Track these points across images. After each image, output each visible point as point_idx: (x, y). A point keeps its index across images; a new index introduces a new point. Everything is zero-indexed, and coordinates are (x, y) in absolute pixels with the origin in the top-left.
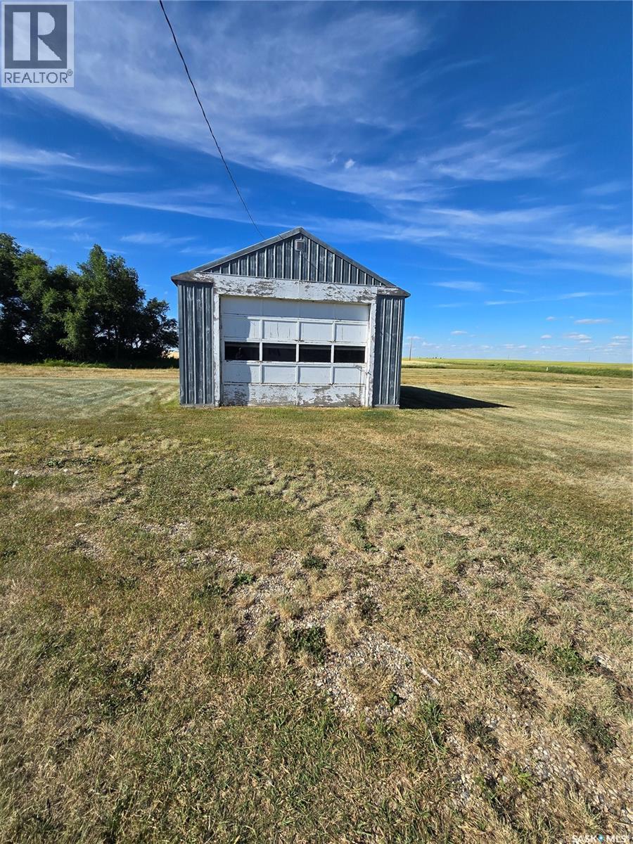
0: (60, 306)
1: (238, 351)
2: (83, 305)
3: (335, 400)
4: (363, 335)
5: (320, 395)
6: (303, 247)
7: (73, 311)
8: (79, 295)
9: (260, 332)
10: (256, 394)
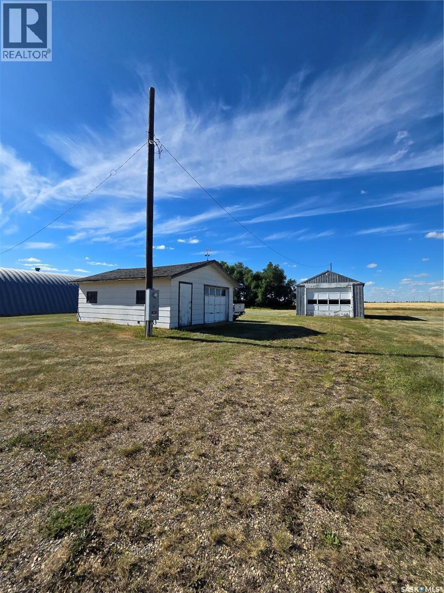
0: (257, 287)
1: (311, 302)
2: (264, 286)
3: (341, 315)
4: (349, 296)
5: (336, 314)
6: (329, 275)
7: (261, 288)
8: (263, 282)
9: (317, 297)
10: (316, 313)
